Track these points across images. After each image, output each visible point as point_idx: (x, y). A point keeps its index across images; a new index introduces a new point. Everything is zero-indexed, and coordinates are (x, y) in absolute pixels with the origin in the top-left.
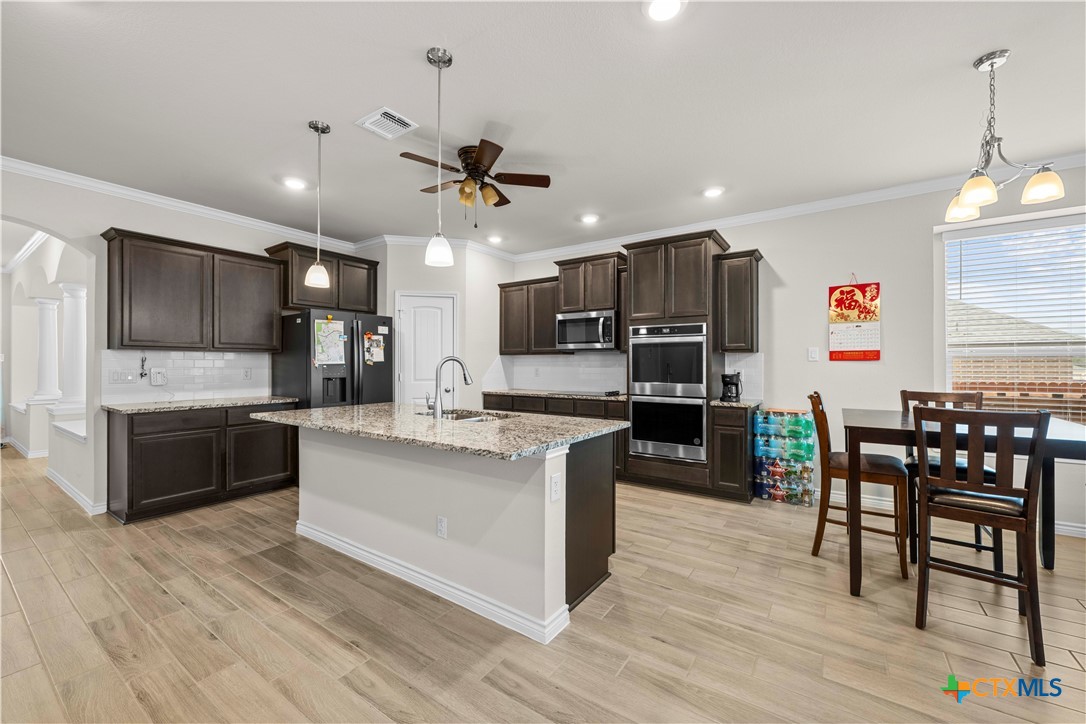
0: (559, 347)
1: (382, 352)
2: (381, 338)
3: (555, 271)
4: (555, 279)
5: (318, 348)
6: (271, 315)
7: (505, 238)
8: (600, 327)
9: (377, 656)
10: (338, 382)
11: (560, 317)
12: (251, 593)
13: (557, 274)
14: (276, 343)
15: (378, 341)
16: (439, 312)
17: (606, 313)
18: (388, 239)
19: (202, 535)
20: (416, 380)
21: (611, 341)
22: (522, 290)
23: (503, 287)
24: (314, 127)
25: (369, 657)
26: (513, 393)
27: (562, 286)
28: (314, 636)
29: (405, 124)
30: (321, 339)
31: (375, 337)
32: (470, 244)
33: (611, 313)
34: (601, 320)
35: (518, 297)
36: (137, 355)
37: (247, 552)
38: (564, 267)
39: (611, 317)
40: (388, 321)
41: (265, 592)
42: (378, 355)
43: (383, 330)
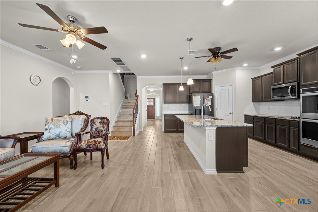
0: (272, 99)
1: (210, 103)
2: (210, 99)
3: (271, 70)
4: (271, 73)
5: (194, 102)
6: (187, 95)
7: (249, 64)
8: (289, 90)
9: (176, 161)
10: (199, 110)
11: (272, 87)
12: (170, 147)
13: (272, 71)
14: (188, 101)
15: (209, 100)
16: (228, 90)
17: (292, 84)
18: (213, 73)
19: (171, 137)
20: (221, 110)
21: (295, 95)
22: (260, 79)
23: (253, 79)
24: (181, 58)
25: (175, 161)
26: (259, 115)
27: (274, 76)
28: (171, 155)
29: (194, 51)
30: (195, 100)
31: (208, 99)
32: (237, 68)
33: (295, 84)
34: (290, 87)
35: (259, 82)
36: (167, 104)
37: (174, 141)
38: (274, 68)
39: (295, 85)
40: (212, 95)
41: (171, 147)
42: (209, 103)
43: (211, 97)
